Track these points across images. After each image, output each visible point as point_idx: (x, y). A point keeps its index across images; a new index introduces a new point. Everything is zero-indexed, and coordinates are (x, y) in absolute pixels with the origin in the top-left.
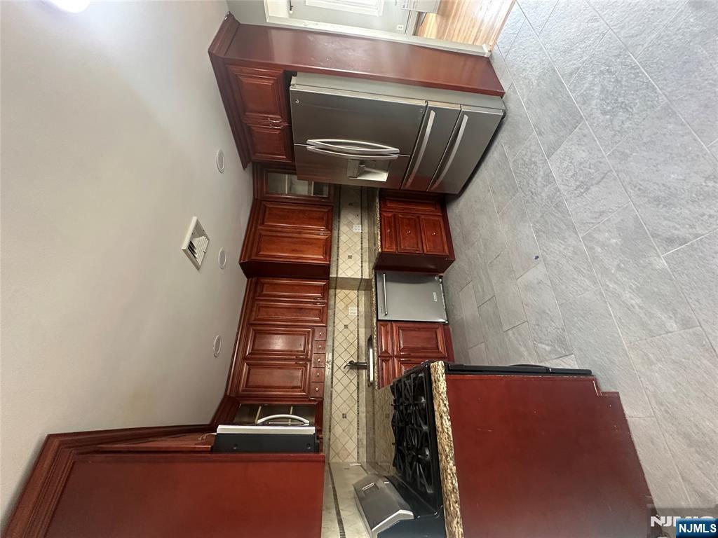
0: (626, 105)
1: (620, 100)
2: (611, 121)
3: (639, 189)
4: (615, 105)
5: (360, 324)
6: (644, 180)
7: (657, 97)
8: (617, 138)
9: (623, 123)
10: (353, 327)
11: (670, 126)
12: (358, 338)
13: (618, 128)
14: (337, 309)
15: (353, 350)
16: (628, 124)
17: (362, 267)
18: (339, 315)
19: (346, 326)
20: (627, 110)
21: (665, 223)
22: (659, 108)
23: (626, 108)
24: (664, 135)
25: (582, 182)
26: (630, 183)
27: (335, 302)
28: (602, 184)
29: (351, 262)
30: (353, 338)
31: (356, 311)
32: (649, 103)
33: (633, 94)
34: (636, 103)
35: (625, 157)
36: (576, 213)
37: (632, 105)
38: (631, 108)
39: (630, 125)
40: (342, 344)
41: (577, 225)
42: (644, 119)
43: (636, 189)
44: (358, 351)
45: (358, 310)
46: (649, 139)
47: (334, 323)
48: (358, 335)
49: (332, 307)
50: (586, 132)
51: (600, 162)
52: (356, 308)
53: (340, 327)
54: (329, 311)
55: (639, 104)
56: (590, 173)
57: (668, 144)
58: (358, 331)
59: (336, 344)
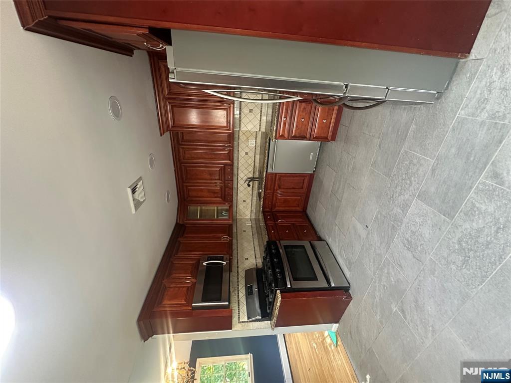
0: (468, 260)
1: (471, 254)
2: (454, 252)
3: (418, 288)
4: (466, 250)
5: (257, 152)
6: (423, 289)
7: (476, 287)
8: (443, 262)
9: (454, 262)
10: (251, 154)
11: (456, 301)
12: (254, 162)
13: (449, 259)
14: (240, 141)
15: (251, 169)
16: (453, 267)
17: (260, 121)
18: (242, 145)
19: (247, 153)
20: (464, 264)
21: (408, 307)
22: (467, 290)
23: (465, 262)
24: (450, 299)
25: (411, 242)
26: (420, 281)
27: (239, 135)
28: (414, 260)
29: (251, 116)
30: (251, 161)
31: (254, 143)
32: (470, 281)
33: (476, 265)
34: (469, 271)
35: (433, 272)
36: (395, 247)
37: (468, 267)
38: (466, 266)
39: (453, 270)
40: (244, 165)
41: (390, 250)
42: (459, 281)
43: (418, 286)
44: (254, 169)
45: (256, 142)
46: (446, 288)
47: (238, 151)
48: (255, 159)
49: (236, 139)
50: (443, 228)
51: (426, 253)
52: (255, 140)
53: (242, 154)
54: (234, 142)
55: (469, 272)
56: (418, 247)
57: (445, 302)
58: (255, 157)
59: (240, 165)
